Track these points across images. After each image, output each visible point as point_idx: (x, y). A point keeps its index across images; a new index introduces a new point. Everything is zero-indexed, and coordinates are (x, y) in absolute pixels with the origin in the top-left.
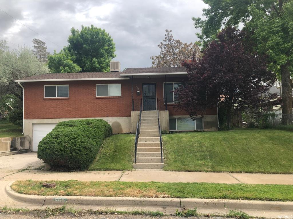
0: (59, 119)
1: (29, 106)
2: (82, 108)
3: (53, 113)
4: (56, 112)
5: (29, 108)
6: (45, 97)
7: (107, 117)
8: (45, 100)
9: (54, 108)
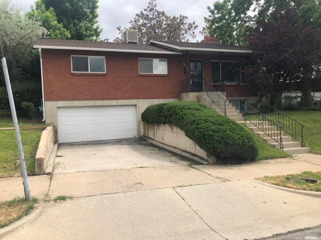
0: (94, 101)
1: (51, 83)
2: (124, 87)
3: (85, 93)
4: (90, 91)
5: (51, 86)
6: (73, 71)
7: (153, 98)
8: (72, 74)
9: (87, 87)
